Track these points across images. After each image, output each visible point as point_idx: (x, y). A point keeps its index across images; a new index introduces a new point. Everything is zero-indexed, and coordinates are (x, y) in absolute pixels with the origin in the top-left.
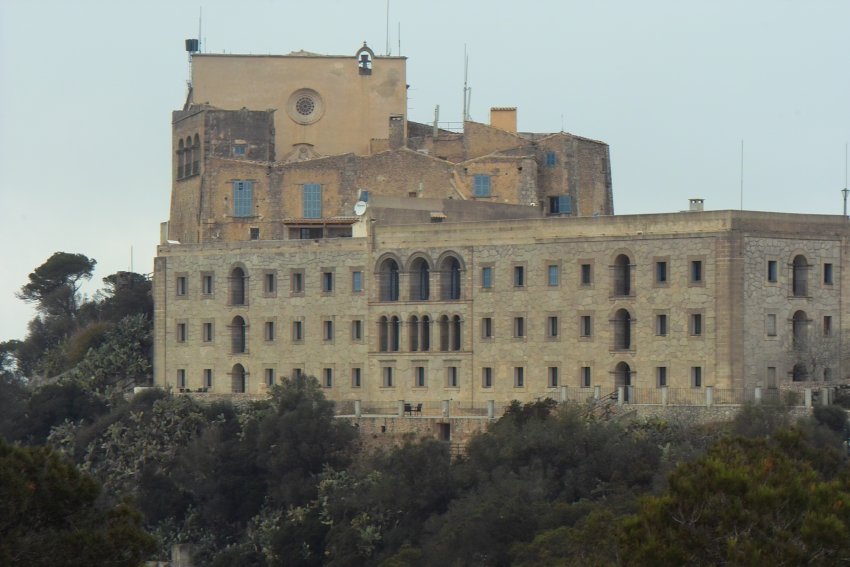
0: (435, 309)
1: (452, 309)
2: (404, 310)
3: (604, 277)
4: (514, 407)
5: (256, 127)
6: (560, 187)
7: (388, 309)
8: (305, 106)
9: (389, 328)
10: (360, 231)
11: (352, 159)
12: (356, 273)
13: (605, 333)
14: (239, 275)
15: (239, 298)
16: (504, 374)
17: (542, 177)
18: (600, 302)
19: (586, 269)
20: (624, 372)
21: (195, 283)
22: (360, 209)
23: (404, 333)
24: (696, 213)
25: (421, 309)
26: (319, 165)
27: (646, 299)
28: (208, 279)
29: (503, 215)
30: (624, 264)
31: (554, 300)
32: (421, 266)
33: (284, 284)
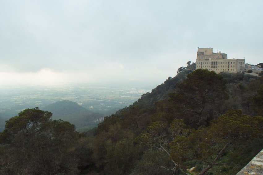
3: (227, 63)
5: (202, 53)
8: (206, 52)
11: (209, 55)
13: (227, 67)
14: (202, 63)
17: (223, 56)
20: (229, 70)
22: (210, 58)
24: (234, 59)
26: (207, 55)
29: (220, 59)
30: (229, 62)
32: (214, 62)
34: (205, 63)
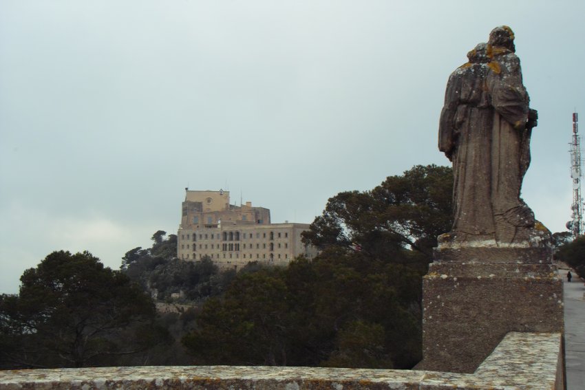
0: (234, 242)
1: (237, 242)
2: (228, 242)
3: (268, 236)
4: (250, 262)
5: (199, 206)
6: (260, 218)
8: (209, 201)
9: (225, 246)
10: (219, 226)
11: (218, 212)
12: (218, 235)
13: (268, 247)
14: (194, 235)
15: (194, 240)
16: (248, 255)
17: (256, 216)
18: (267, 241)
19: (264, 235)
20: (272, 255)
21: (185, 236)
22: (219, 222)
23: (228, 247)
24: (286, 223)
26: (211, 213)
27: (276, 241)
28: (188, 236)
29: (248, 223)
31: (258, 241)
32: (231, 234)
34: (204, 237)
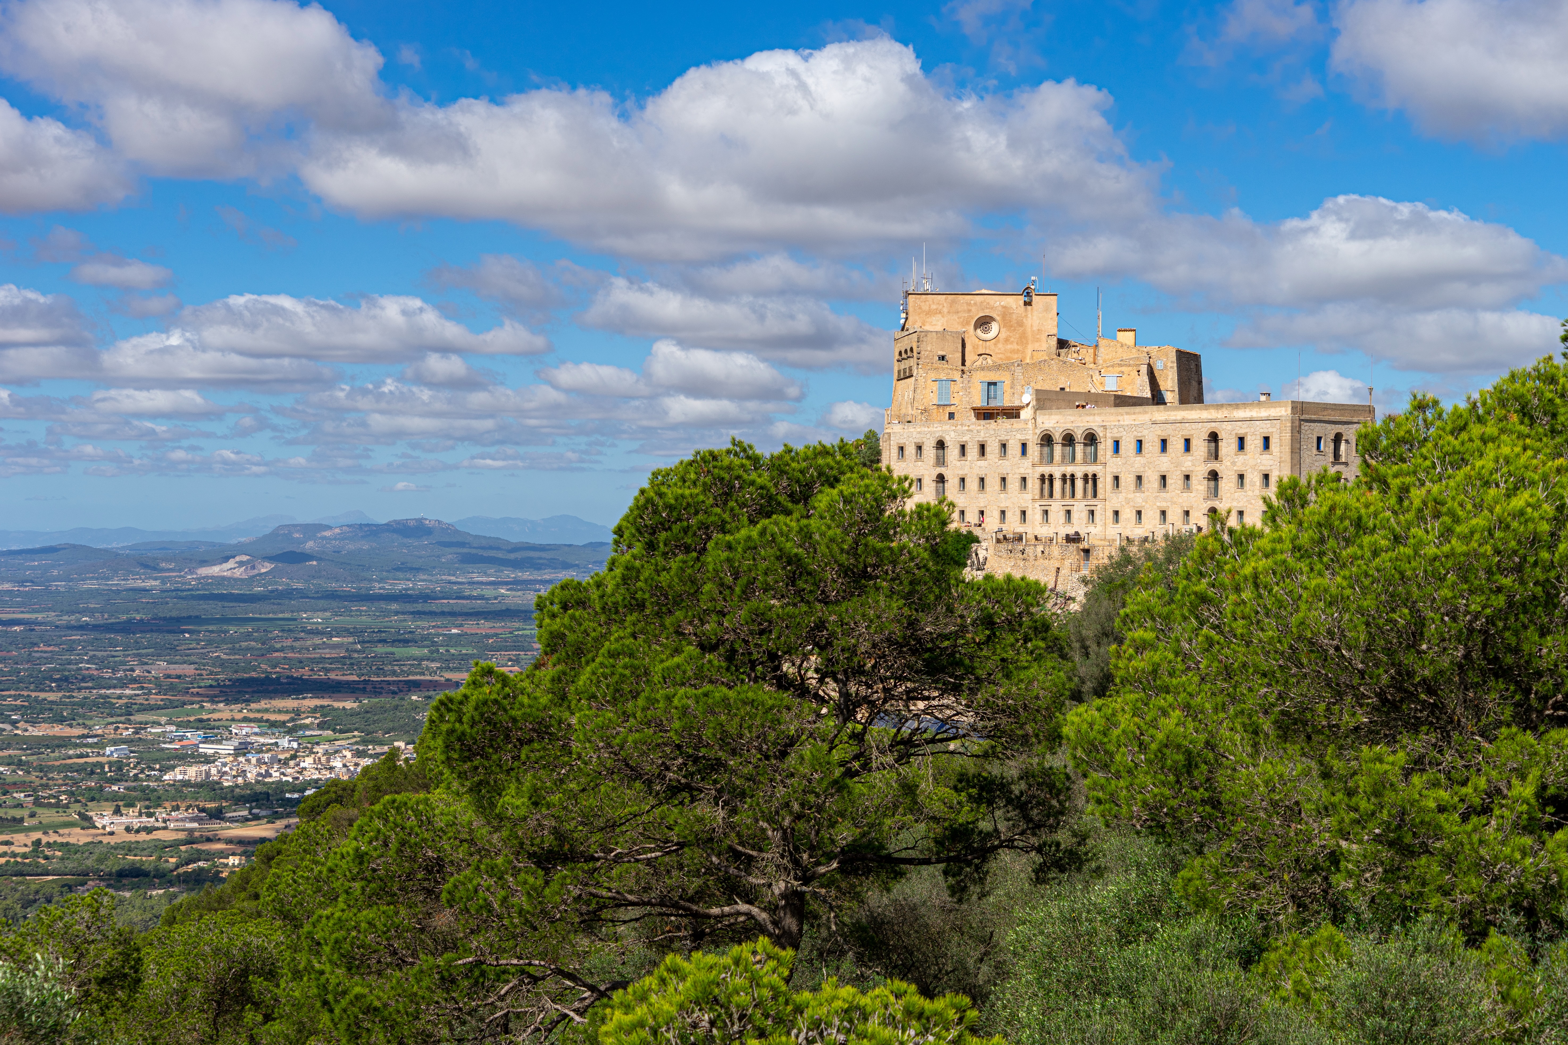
0: (1079, 469)
1: (1091, 468)
2: (1057, 470)
3: (1200, 448)
4: (1134, 539)
7: (1046, 470)
10: (1026, 414)
11: (1021, 363)
12: (1024, 444)
13: (1200, 485)
15: (941, 461)
16: (1128, 514)
17: (1152, 376)
18: (1197, 465)
19: (1187, 442)
21: (910, 450)
23: (1057, 486)
25: (1069, 470)
26: (996, 369)
27: (1230, 463)
28: (919, 448)
29: (1127, 403)
30: (1214, 437)
31: (1164, 464)
32: (1069, 440)
33: (973, 451)
